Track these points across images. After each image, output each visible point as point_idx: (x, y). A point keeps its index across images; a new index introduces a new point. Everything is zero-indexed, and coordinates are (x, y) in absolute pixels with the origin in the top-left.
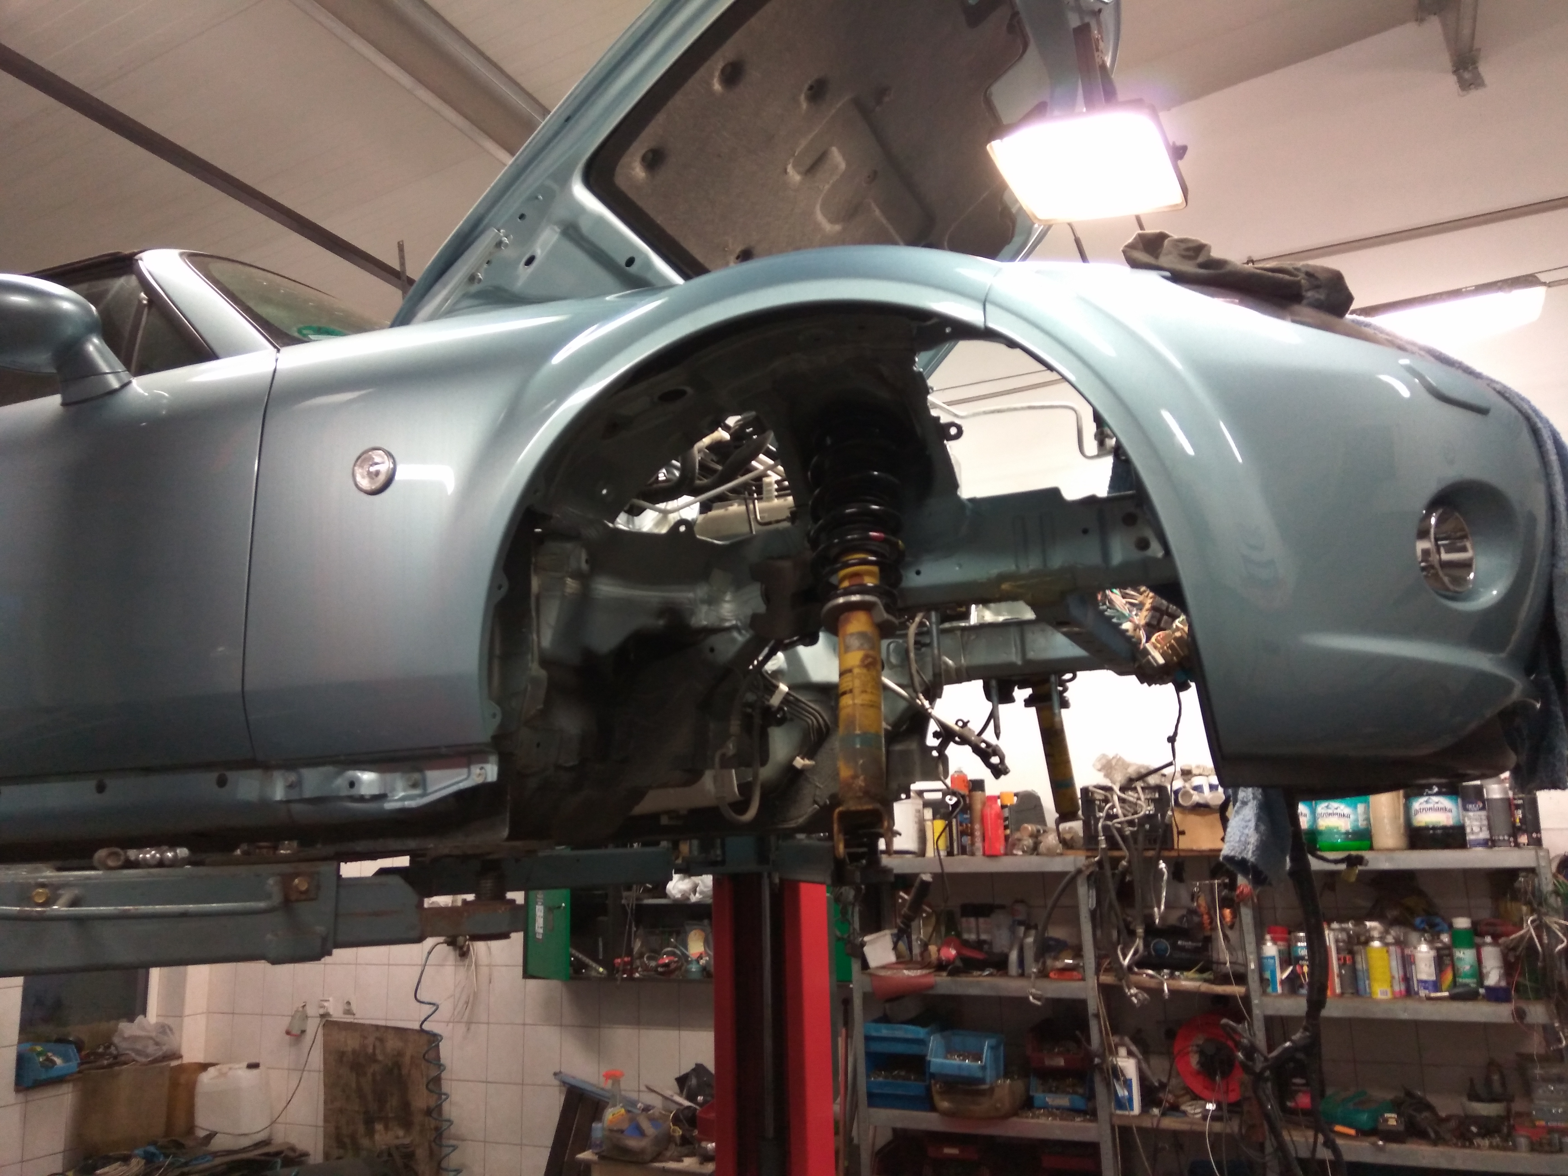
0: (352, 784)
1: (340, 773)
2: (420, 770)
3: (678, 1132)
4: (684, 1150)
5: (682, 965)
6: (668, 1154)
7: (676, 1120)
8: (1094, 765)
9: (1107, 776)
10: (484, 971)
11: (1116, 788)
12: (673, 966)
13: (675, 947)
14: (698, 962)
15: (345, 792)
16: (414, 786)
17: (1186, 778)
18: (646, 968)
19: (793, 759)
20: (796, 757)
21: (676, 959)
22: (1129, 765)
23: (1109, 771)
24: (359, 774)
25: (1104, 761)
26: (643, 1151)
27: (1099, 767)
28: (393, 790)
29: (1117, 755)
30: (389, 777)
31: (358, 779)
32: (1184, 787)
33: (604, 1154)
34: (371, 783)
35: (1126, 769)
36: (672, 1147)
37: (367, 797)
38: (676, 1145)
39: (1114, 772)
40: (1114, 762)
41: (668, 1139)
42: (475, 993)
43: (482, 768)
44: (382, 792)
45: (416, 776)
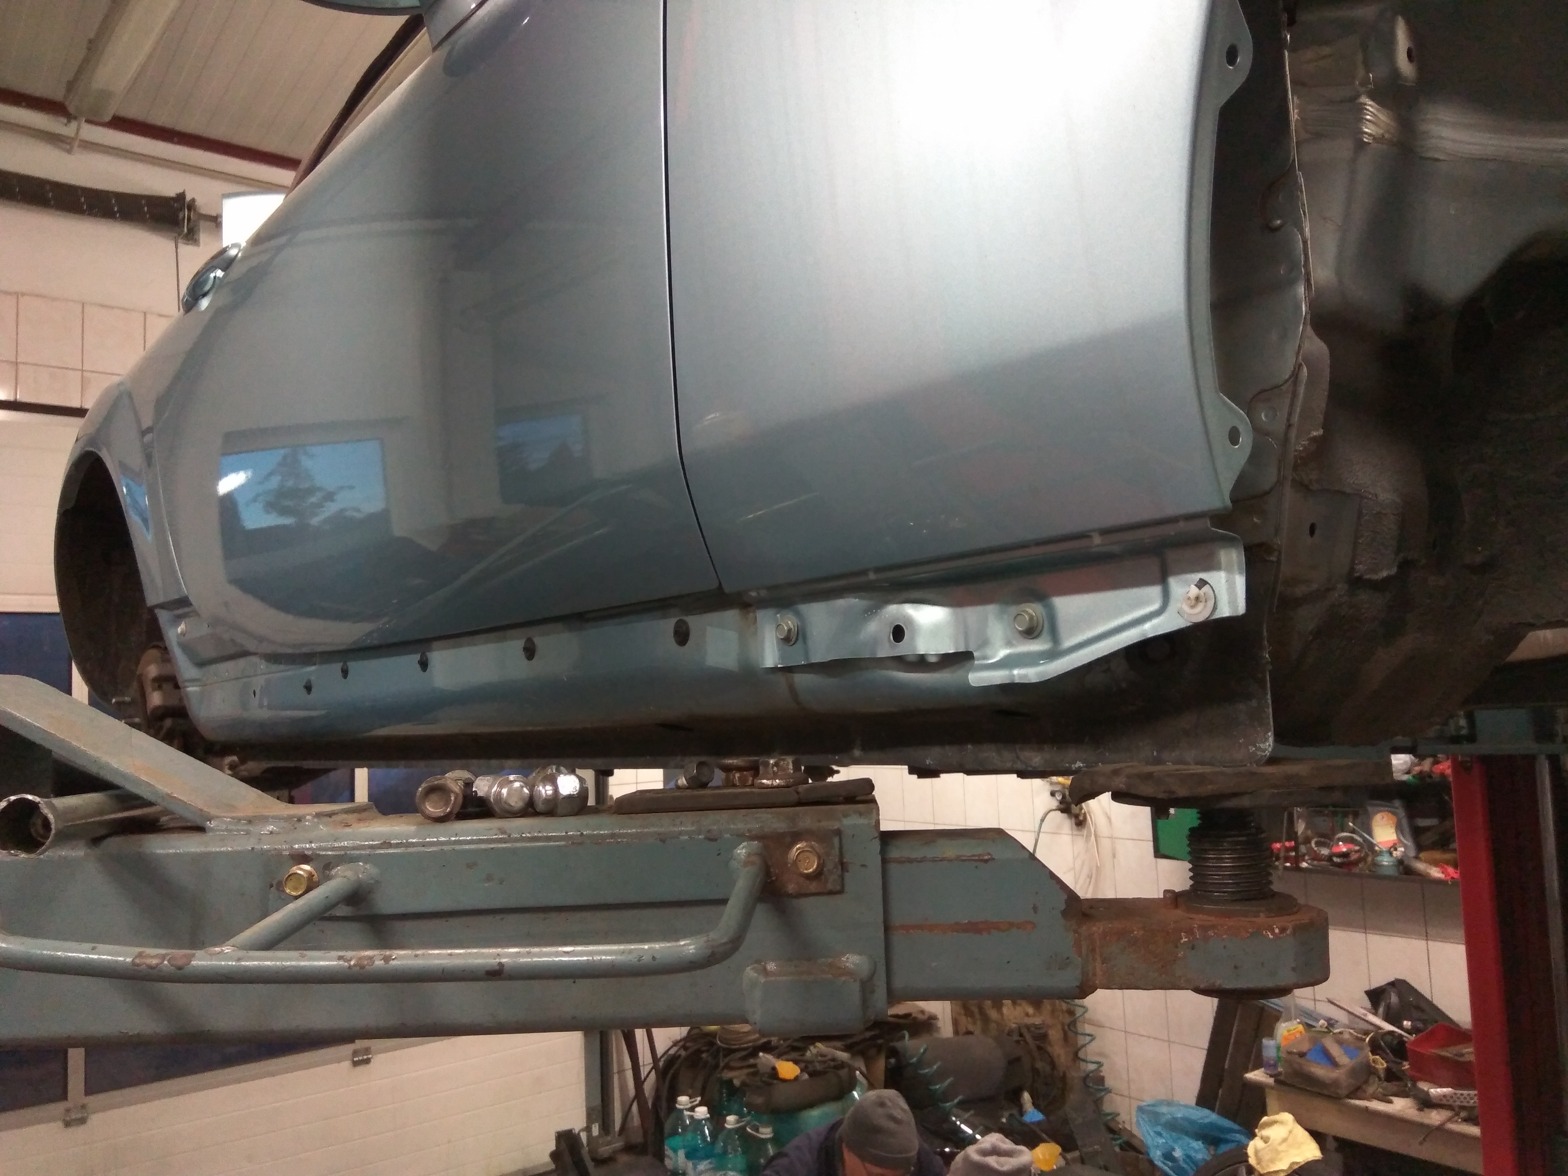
0: (898, 633)
1: (872, 611)
2: (1041, 597)
3: (1381, 1065)
4: (1392, 1086)
5: (1367, 855)
6: (1371, 1090)
7: (1375, 1048)
10: (1105, 843)
12: (1354, 857)
13: (1353, 831)
14: (1391, 854)
15: (886, 650)
16: (1030, 633)
18: (1316, 857)
21: (1357, 848)
24: (910, 610)
26: (1335, 1083)
28: (985, 643)
30: (972, 613)
31: (910, 621)
33: (1282, 1078)
34: (935, 631)
36: (1374, 1080)
37: (933, 660)
38: (1380, 1079)
41: (1369, 1071)
42: (1097, 867)
43: (1202, 583)
44: (962, 649)
45: (1033, 610)
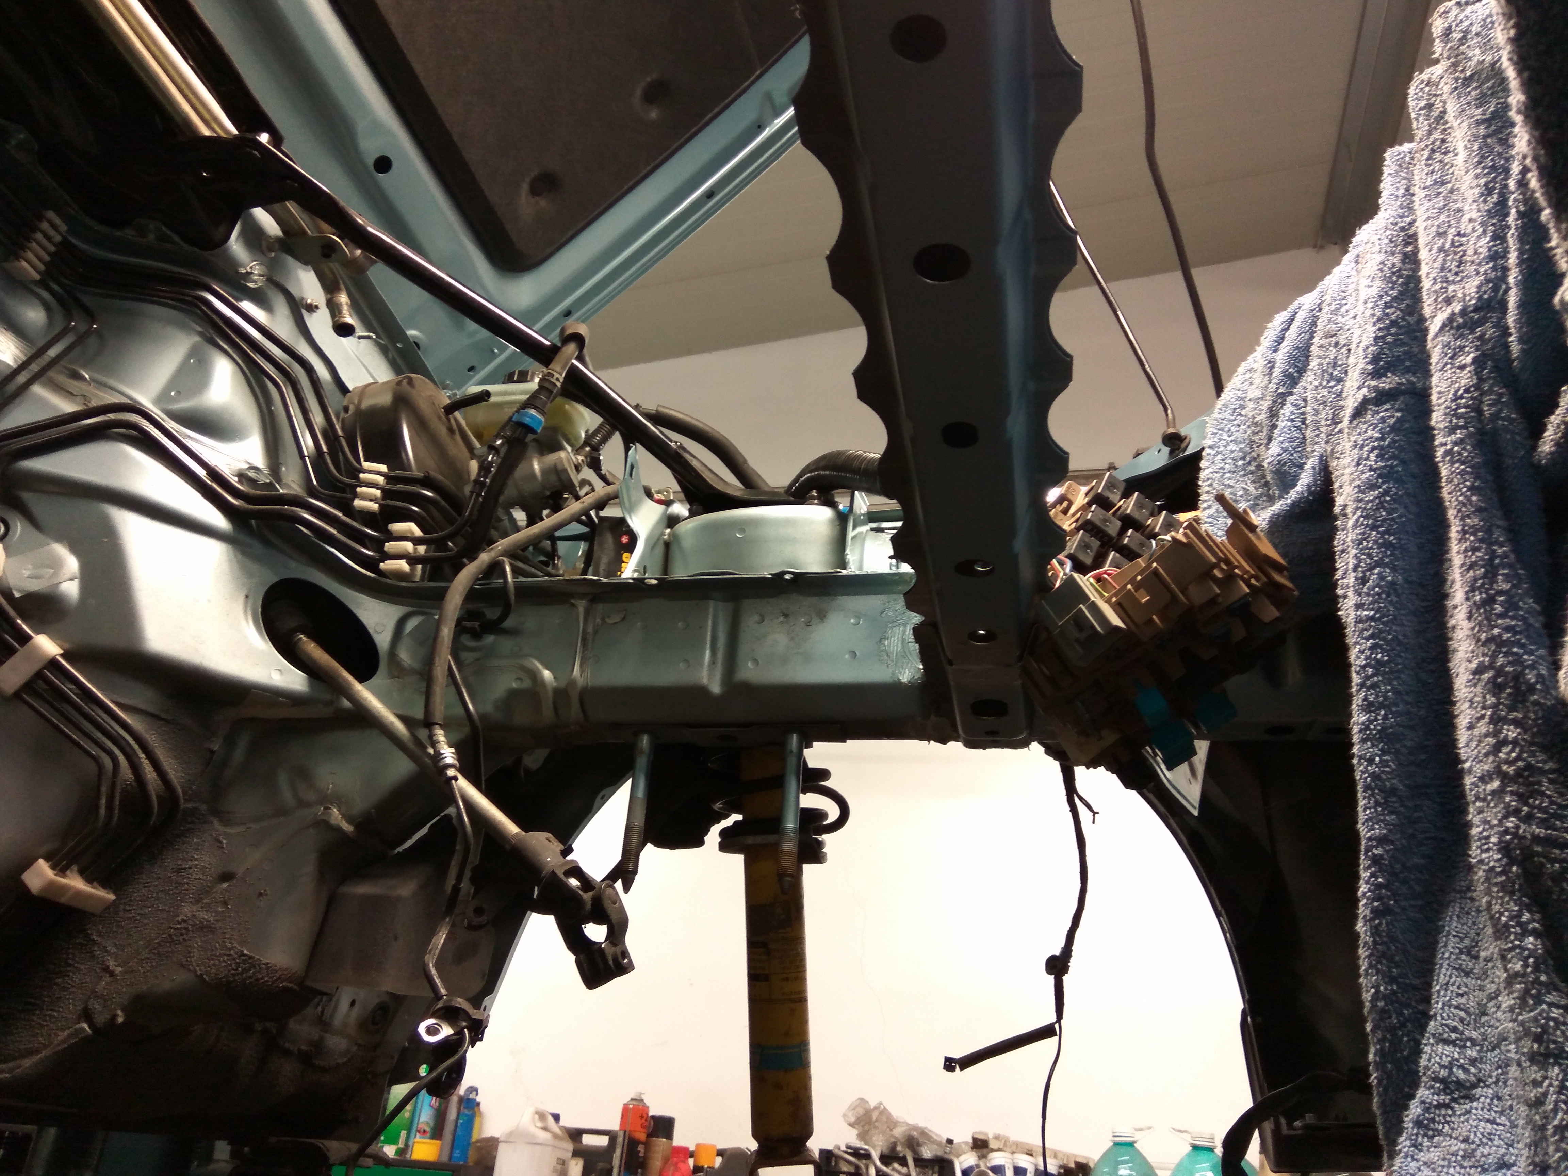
8: (845, 1116)
9: (862, 1136)
11: (875, 1156)
17: (980, 1152)
19: (28, 863)
20: (36, 860)
22: (895, 1124)
23: (866, 1128)
25: (861, 1111)
27: (853, 1120)
29: (881, 1103)
32: (978, 1166)
35: (891, 1130)
39: (873, 1132)
40: (875, 1115)
